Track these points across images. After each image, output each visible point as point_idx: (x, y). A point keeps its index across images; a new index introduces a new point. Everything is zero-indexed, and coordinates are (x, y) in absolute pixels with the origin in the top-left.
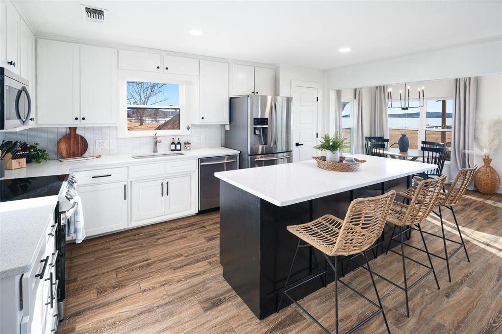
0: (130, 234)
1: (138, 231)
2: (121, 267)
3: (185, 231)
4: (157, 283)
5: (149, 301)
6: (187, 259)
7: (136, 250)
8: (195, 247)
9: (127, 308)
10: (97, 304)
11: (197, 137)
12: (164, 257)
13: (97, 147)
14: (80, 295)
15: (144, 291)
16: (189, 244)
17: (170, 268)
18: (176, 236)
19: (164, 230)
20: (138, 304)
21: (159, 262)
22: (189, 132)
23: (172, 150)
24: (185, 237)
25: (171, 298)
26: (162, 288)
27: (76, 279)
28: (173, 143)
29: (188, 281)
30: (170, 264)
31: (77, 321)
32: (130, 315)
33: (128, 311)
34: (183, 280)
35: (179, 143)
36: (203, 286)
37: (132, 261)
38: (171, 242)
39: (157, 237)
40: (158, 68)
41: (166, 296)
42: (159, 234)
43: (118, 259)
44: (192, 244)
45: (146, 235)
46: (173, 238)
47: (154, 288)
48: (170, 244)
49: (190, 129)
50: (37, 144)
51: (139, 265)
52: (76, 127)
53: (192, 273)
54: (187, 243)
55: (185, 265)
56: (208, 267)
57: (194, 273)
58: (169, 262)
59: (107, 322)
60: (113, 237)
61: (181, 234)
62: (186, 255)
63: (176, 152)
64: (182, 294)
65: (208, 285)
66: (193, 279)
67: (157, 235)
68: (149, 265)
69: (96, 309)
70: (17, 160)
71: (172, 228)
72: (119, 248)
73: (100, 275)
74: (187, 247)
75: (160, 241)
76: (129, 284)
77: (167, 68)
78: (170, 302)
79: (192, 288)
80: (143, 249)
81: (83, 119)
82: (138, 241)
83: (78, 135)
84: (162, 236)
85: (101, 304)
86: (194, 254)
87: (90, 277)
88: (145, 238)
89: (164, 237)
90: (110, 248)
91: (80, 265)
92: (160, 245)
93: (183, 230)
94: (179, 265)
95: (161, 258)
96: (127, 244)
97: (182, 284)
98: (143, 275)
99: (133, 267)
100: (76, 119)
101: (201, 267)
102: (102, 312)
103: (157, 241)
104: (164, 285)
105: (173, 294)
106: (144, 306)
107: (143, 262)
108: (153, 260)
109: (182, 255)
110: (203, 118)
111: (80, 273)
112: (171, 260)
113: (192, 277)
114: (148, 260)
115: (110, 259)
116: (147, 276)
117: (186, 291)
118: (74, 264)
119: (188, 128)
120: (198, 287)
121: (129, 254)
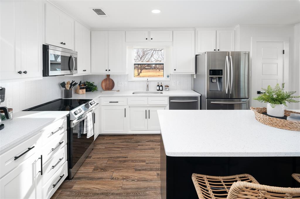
0: (128, 137)
1: (132, 137)
2: (112, 157)
3: (156, 144)
4: (122, 176)
5: (111, 187)
6: (146, 165)
7: (124, 149)
8: (155, 158)
9: (98, 187)
10: (89, 176)
11: (174, 82)
12: (135, 159)
13: (119, 86)
14: (87, 167)
15: (112, 179)
16: (153, 155)
17: (134, 169)
18: (149, 146)
19: (145, 140)
20: (105, 187)
21: (131, 161)
22: (168, 79)
23: (158, 90)
24: (154, 149)
25: (122, 191)
26: (122, 181)
27: (91, 156)
28: (158, 86)
29: (138, 183)
30: (136, 165)
31: (77, 182)
32: (98, 192)
33: (98, 189)
34: (136, 180)
35: (162, 86)
36: (145, 191)
37: (119, 155)
38: (145, 149)
39: (139, 144)
40: (147, 39)
41: (120, 188)
42: (141, 142)
43: (114, 152)
44: (155, 155)
45: (134, 140)
46: (147, 147)
47: (118, 179)
48: (143, 150)
49: (169, 77)
50: (93, 83)
51: (120, 159)
52: (110, 75)
53: (143, 178)
54: (153, 153)
55: (143, 170)
56: (156, 177)
57: (145, 178)
58: (135, 164)
59: (85, 191)
60: (120, 137)
61: (153, 146)
62: (147, 162)
63: (160, 91)
64: (129, 191)
65: (147, 192)
66: (141, 182)
67: (140, 142)
68: (125, 161)
69: (87, 179)
70: (82, 90)
71: (150, 140)
72: (118, 145)
73: (101, 158)
74: (151, 156)
75: (139, 147)
76: (109, 170)
77: (152, 39)
78: (119, 194)
79: (137, 190)
80: (128, 149)
81: (109, 70)
82: (128, 144)
83: (110, 79)
84: (142, 144)
85: (90, 177)
86: (153, 163)
87: (97, 158)
88: (133, 143)
89: (143, 145)
90: (114, 143)
91: (98, 149)
92: (137, 149)
93: (155, 144)
94: (140, 168)
95: (133, 159)
96: (123, 144)
97: (134, 183)
98: (118, 167)
99: (117, 159)
100: (106, 70)
101: (151, 175)
102: (88, 183)
103: (137, 147)
104: (124, 179)
105: (125, 189)
106: (106, 189)
107: (123, 158)
108: (129, 159)
109: (145, 162)
110: (175, 70)
111: (95, 154)
112: (137, 162)
113: (142, 181)
114: (126, 158)
115: (111, 150)
116: (120, 169)
117: (133, 190)
118: (96, 148)
119: (168, 76)
120: (141, 190)
121: (120, 150)
